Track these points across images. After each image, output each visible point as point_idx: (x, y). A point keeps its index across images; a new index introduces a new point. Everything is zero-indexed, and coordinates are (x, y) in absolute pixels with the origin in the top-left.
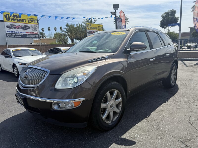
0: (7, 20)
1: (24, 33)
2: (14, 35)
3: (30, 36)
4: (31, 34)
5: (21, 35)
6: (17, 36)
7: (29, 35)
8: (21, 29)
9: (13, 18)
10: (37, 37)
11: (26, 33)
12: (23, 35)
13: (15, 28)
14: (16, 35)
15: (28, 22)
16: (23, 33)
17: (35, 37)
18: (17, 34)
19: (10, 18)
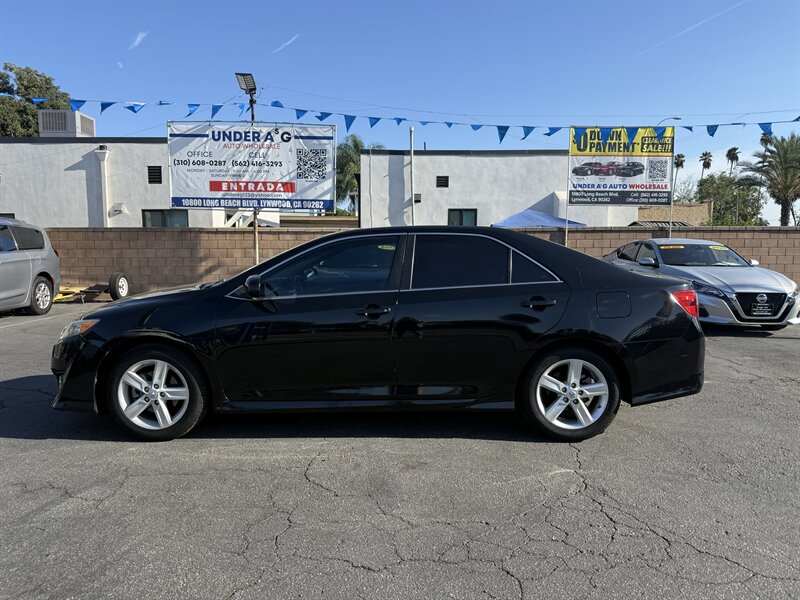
0: (579, 149)
1: (622, 189)
2: (590, 197)
3: (638, 198)
4: (644, 190)
5: (611, 194)
6: (600, 199)
7: (637, 195)
8: (614, 176)
9: (596, 141)
10: (664, 200)
11: (628, 189)
12: (616, 195)
13: (596, 173)
14: (597, 194)
15: (642, 148)
16: (618, 189)
17: (655, 200)
18: (599, 192)
19: (589, 141)
